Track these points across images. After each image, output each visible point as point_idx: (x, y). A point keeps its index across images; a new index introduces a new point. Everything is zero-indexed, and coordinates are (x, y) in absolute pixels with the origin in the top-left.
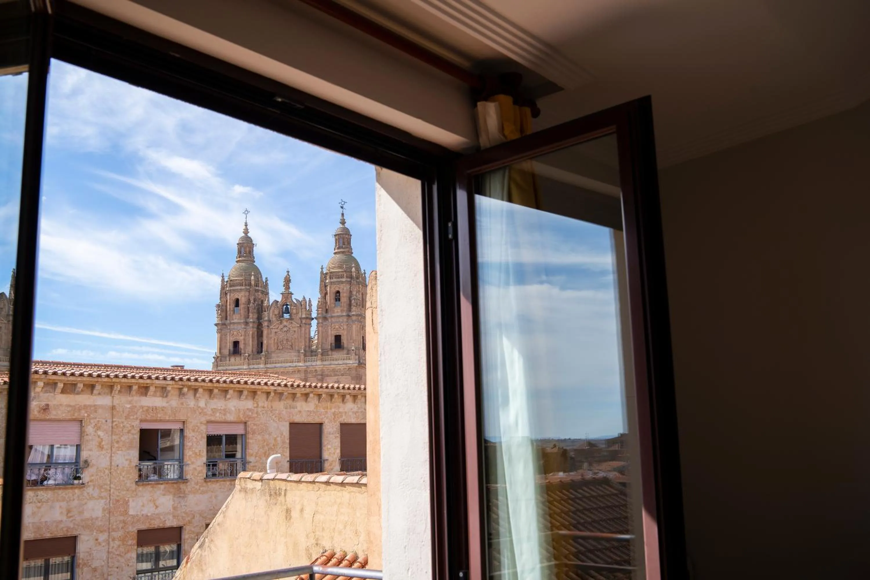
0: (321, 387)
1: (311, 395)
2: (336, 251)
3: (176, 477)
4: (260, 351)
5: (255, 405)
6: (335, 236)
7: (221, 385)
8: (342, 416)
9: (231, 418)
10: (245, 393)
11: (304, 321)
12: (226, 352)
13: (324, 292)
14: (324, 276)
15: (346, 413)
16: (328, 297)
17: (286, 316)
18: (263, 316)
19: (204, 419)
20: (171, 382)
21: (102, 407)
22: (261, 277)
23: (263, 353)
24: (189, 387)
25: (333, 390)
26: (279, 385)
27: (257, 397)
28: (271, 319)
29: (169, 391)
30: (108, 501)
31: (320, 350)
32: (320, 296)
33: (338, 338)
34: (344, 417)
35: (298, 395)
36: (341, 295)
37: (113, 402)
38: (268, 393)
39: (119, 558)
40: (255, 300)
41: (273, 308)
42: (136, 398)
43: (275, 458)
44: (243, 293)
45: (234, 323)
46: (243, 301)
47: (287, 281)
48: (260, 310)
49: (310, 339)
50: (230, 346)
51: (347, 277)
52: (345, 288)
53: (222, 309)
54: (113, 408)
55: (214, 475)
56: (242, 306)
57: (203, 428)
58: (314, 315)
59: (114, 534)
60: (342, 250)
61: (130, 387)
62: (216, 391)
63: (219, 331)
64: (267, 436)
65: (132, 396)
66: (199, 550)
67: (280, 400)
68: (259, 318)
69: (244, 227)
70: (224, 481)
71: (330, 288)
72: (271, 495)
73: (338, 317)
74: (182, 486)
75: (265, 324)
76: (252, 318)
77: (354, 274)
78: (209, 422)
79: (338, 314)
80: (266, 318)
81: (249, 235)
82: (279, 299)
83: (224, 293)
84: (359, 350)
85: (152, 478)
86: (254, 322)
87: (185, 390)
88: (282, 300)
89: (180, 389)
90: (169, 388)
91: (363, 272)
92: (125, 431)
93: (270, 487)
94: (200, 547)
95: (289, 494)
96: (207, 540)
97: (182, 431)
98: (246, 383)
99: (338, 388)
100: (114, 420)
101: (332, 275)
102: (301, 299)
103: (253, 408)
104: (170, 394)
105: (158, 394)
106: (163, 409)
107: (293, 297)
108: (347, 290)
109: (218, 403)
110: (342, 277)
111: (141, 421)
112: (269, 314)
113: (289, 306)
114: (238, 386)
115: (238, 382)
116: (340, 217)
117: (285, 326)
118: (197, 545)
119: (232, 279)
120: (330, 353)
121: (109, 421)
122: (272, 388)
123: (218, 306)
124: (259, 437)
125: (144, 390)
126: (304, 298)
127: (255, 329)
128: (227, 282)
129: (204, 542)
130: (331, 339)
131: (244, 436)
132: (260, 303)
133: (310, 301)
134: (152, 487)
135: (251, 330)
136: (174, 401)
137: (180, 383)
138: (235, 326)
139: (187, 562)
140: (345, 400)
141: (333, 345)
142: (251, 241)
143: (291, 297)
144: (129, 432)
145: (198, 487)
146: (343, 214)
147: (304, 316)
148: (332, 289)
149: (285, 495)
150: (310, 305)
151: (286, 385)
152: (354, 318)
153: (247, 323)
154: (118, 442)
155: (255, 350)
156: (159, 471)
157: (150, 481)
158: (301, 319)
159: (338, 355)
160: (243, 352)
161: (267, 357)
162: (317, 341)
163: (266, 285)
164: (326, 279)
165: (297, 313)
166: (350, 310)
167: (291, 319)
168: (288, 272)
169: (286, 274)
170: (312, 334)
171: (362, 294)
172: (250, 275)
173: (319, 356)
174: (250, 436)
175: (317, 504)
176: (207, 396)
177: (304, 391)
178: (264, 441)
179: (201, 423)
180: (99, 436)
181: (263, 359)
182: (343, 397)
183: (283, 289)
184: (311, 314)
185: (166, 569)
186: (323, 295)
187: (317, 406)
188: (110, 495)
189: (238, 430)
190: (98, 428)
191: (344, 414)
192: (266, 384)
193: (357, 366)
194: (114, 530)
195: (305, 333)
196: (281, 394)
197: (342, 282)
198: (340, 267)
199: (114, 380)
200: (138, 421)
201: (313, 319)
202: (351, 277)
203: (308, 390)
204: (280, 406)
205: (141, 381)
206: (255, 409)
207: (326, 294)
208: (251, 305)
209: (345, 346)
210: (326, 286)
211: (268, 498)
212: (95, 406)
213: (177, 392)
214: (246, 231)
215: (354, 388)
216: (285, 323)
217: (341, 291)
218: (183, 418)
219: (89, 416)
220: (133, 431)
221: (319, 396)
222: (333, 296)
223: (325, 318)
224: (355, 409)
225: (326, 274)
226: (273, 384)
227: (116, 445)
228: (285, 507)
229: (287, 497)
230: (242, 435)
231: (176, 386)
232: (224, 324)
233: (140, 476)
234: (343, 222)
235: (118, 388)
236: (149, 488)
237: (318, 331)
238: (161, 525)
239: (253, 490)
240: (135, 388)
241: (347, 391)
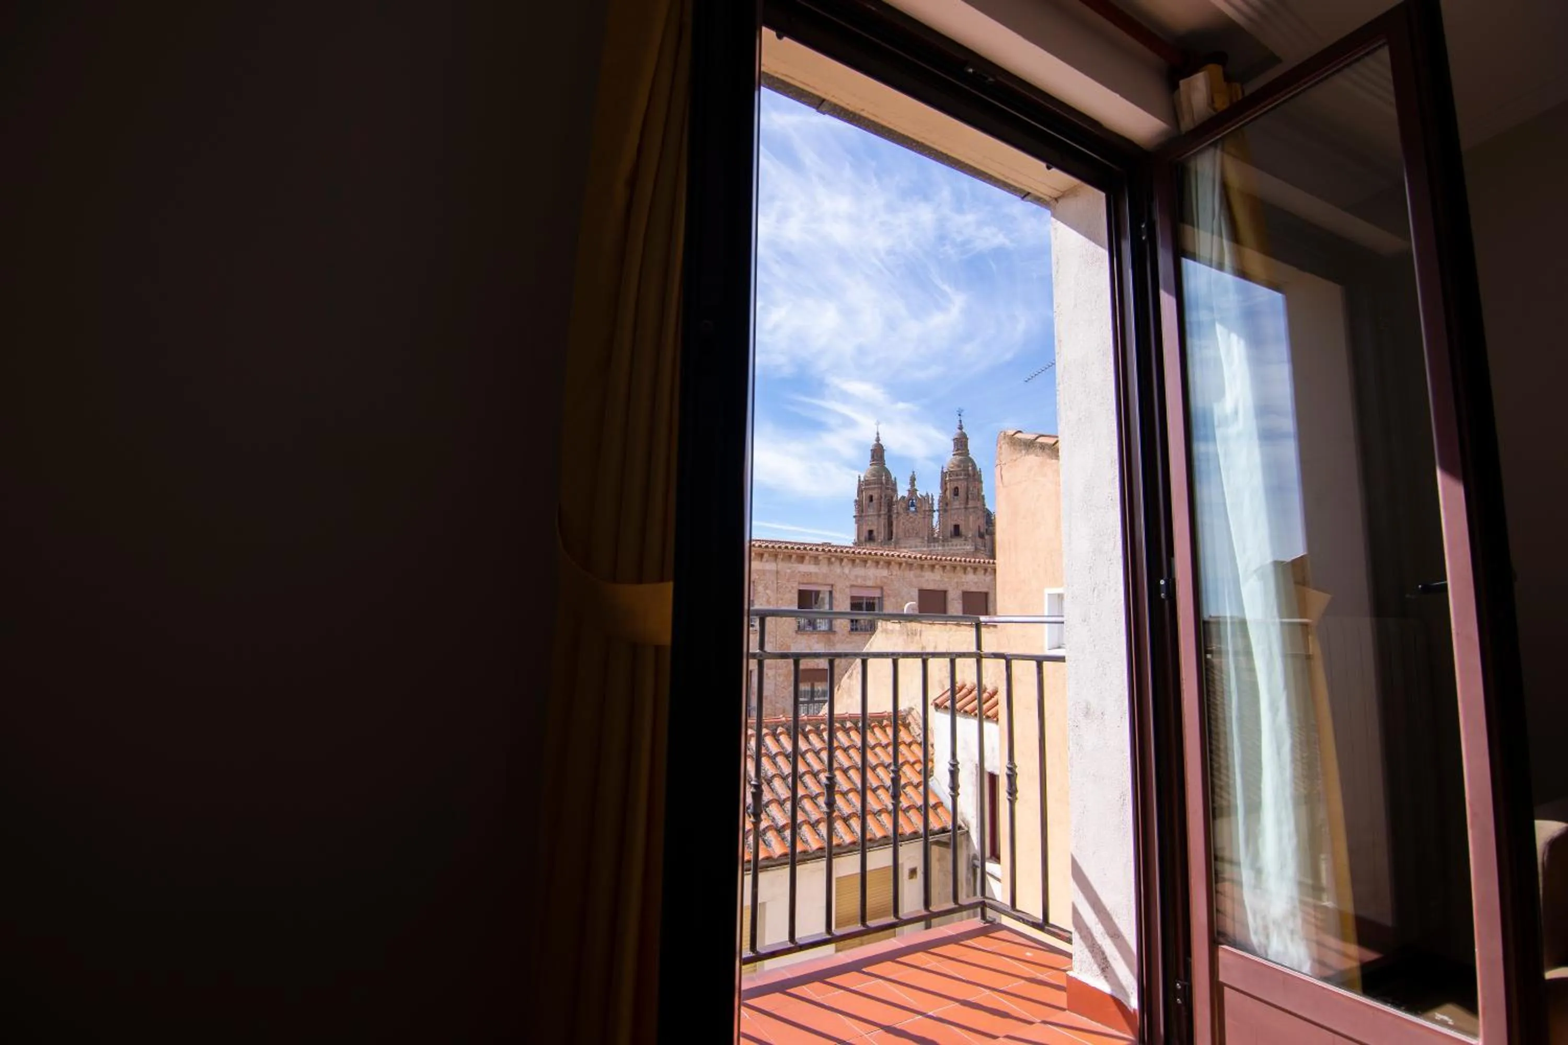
0: (946, 560)
1: (937, 567)
2: (955, 453)
3: (827, 629)
4: (890, 538)
5: (890, 574)
6: (954, 440)
7: (861, 556)
8: (963, 585)
9: (870, 583)
10: (881, 563)
11: (927, 513)
12: (863, 539)
13: (944, 488)
14: (944, 474)
15: (967, 583)
16: (948, 493)
17: (912, 509)
18: (893, 509)
19: (848, 584)
20: (822, 553)
21: (770, 571)
22: (891, 477)
23: (893, 540)
24: (837, 557)
25: (955, 563)
26: (910, 557)
27: (891, 567)
28: (899, 511)
29: (820, 560)
30: (774, 645)
31: (941, 538)
32: (940, 492)
33: (957, 527)
34: (965, 586)
35: (926, 566)
36: (959, 490)
37: (777, 567)
38: (900, 564)
39: (784, 690)
40: (886, 496)
41: (901, 503)
42: (795, 565)
43: (911, 605)
44: (876, 491)
45: (868, 516)
46: (875, 497)
47: (913, 480)
48: (890, 504)
49: (933, 529)
50: (865, 534)
51: (965, 475)
52: (963, 485)
53: (859, 503)
54: (777, 572)
55: (856, 629)
56: (874, 501)
57: (848, 590)
58: (936, 507)
59: (780, 671)
60: (960, 452)
61: (790, 556)
62: (857, 561)
63: (857, 522)
64: (899, 600)
65: (793, 563)
66: (848, 681)
67: (910, 570)
68: (890, 510)
69: (876, 436)
70: (865, 634)
71: (950, 484)
72: (908, 635)
73: (957, 509)
74: (831, 636)
75: (894, 516)
76: (884, 511)
77: (971, 472)
78: (852, 586)
79: (958, 507)
80: (895, 511)
81: (880, 442)
82: (906, 494)
83: (860, 491)
84: (975, 537)
85: (808, 629)
86: (885, 514)
87: (833, 559)
88: (908, 496)
89: (829, 559)
90: (820, 558)
91: (978, 470)
92: (788, 590)
93: (907, 630)
94: (849, 677)
95: (923, 634)
96: (854, 672)
97: (831, 592)
98: (882, 555)
99: (960, 561)
100: (779, 581)
101: (951, 473)
102: (924, 494)
103: (888, 576)
104: (821, 562)
105: (812, 562)
106: (816, 574)
107: (918, 493)
108: (964, 485)
109: (859, 571)
110: (961, 475)
111: (799, 583)
112: (897, 508)
113: (914, 501)
114: (875, 557)
115: (876, 554)
116: (958, 423)
117: (911, 517)
118: (846, 675)
119: (867, 479)
120: (949, 539)
121: (775, 582)
122: (904, 559)
123: (856, 501)
124: (893, 600)
125: (801, 559)
126: (927, 494)
127: (886, 520)
128: (863, 482)
129: (851, 674)
130: (951, 528)
131: (881, 599)
132: (890, 498)
133: (932, 496)
134: (809, 636)
135: (883, 521)
136: (824, 568)
137: (829, 554)
138: (870, 518)
139: (838, 690)
140: (967, 572)
141: (953, 533)
142: (882, 447)
143: (916, 493)
144: (790, 591)
145: (844, 638)
146: (960, 421)
147: (927, 509)
148: (952, 485)
149: (920, 635)
150: (933, 499)
151: (915, 558)
152: (971, 510)
153: (879, 516)
154: (782, 599)
155: (886, 538)
156: (812, 624)
157: (807, 631)
158: (925, 511)
159: (956, 541)
160: (876, 538)
161: (897, 543)
162: (938, 530)
163: (895, 484)
164: (946, 477)
165: (922, 506)
166: (967, 503)
167: (916, 511)
168: (913, 472)
169: (912, 473)
170: (934, 524)
171: (978, 489)
172: (882, 476)
173: (940, 542)
174: (885, 599)
175: (949, 642)
176: (850, 565)
177: (931, 562)
178: (897, 602)
179: (847, 587)
180: (767, 594)
181: (893, 544)
182: (965, 569)
183: (909, 487)
184: (932, 507)
185: (819, 702)
186: (944, 491)
187: (941, 576)
188: (776, 640)
189: (876, 593)
190: (766, 588)
191: (965, 584)
192: (899, 556)
193: (973, 552)
194: (779, 668)
195: (928, 523)
196: (911, 565)
197: (960, 479)
198: (959, 466)
199: (778, 550)
200: (797, 583)
201: (934, 511)
202: (968, 475)
203: (934, 562)
204: (910, 575)
205: (799, 551)
206: (890, 577)
207: (946, 490)
208: (883, 500)
209: (963, 533)
210: (946, 484)
211: (905, 637)
212: (764, 570)
213: (826, 561)
214: (878, 439)
215: (975, 562)
216: (911, 515)
217: (959, 487)
218: (833, 582)
219: (759, 578)
220: (793, 591)
221: (944, 567)
222: (952, 492)
223: (946, 511)
224: (976, 580)
225: (947, 472)
226: (904, 556)
227: (780, 602)
228: (921, 645)
229: (922, 637)
230: (879, 598)
231: (826, 556)
232: (861, 516)
233: (799, 627)
234: (961, 428)
235: (781, 557)
236: (805, 637)
237: (940, 521)
238: (816, 667)
239: (892, 631)
240: (794, 556)
241: (968, 564)
